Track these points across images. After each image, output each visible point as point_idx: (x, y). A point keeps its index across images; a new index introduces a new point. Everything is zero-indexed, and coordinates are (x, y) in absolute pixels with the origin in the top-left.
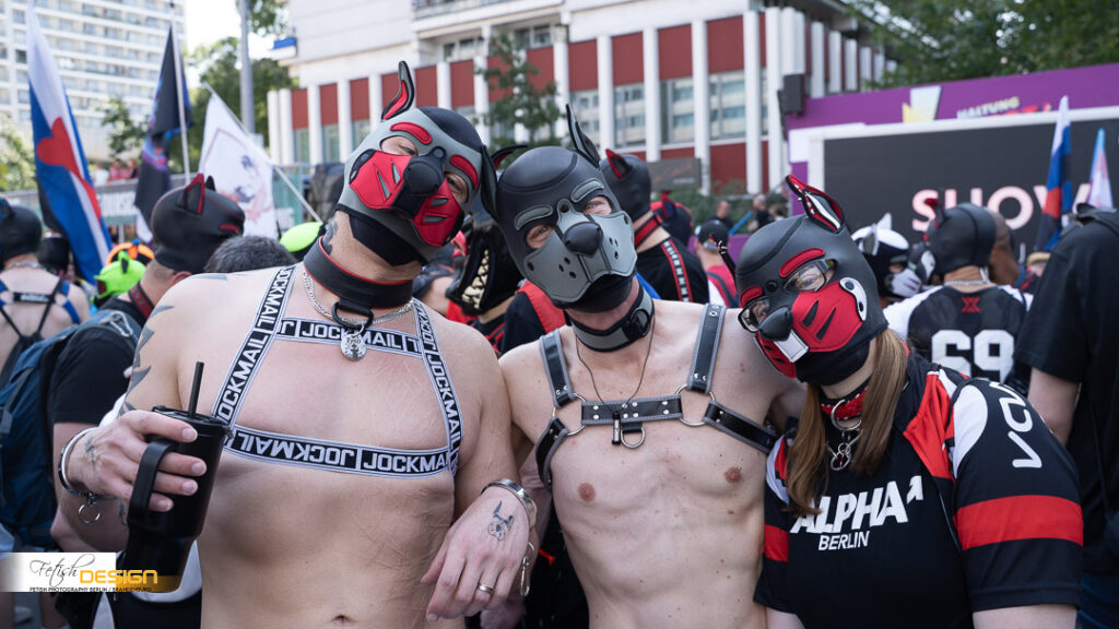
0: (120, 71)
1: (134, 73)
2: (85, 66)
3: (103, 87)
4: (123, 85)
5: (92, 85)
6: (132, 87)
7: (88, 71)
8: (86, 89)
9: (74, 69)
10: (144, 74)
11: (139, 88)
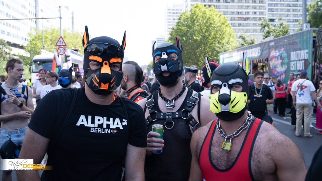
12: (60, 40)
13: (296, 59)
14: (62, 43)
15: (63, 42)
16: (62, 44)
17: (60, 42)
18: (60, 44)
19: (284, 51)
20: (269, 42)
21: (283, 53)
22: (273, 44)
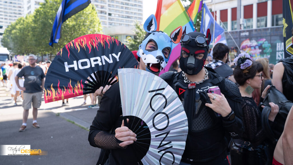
0: (128, 17)
1: (131, 17)
3: (125, 21)
4: (129, 20)
5: (122, 21)
6: (131, 21)
7: (122, 17)
8: (121, 21)
9: (119, 17)
10: (133, 18)
19: (265, 41)
20: (240, 32)
21: (263, 43)
22: (247, 34)
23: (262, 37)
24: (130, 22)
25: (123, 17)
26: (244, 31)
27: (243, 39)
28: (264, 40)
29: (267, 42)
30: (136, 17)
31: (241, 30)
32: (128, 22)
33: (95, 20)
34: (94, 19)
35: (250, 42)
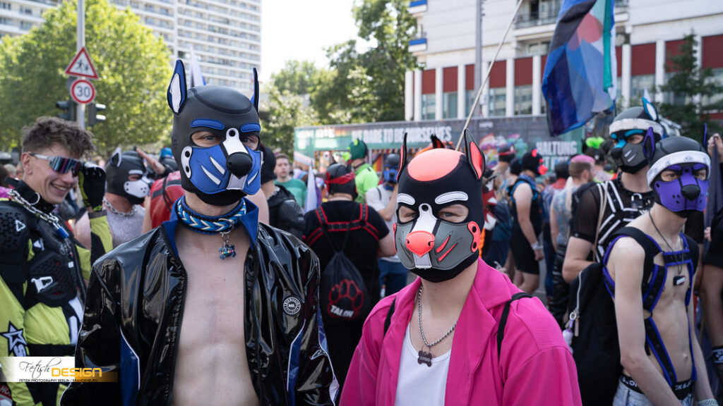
0: (225, 62)
1: (232, 63)
2: (208, 59)
3: (216, 71)
4: (226, 70)
5: (211, 70)
7: (209, 62)
8: (208, 72)
9: (202, 61)
10: (237, 64)
11: (234, 72)
12: (78, 60)
13: (550, 153)
14: (87, 68)
15: (89, 67)
16: (84, 72)
17: (80, 64)
18: (78, 71)
19: (519, 138)
20: (479, 121)
21: (516, 142)
22: (490, 125)
23: (514, 132)
24: (230, 75)
25: (213, 62)
26: (485, 121)
27: (485, 134)
28: (518, 136)
29: (521, 140)
30: (244, 63)
31: (481, 118)
32: (225, 75)
33: (165, 73)
34: (162, 71)
35: (496, 139)
